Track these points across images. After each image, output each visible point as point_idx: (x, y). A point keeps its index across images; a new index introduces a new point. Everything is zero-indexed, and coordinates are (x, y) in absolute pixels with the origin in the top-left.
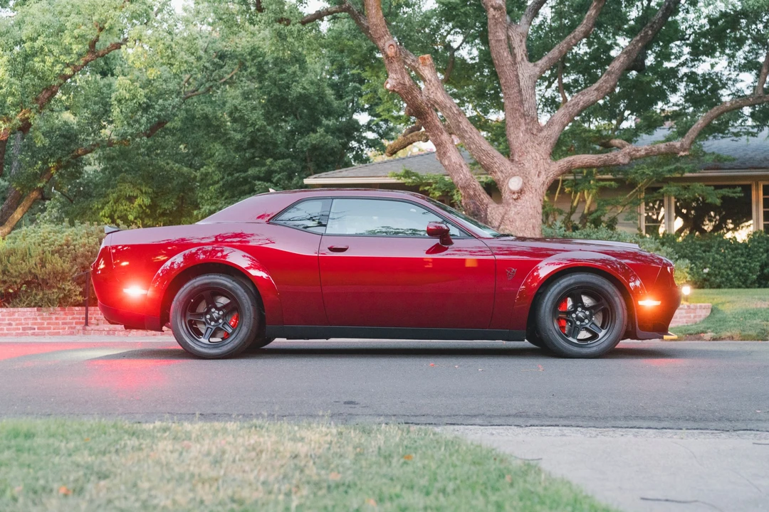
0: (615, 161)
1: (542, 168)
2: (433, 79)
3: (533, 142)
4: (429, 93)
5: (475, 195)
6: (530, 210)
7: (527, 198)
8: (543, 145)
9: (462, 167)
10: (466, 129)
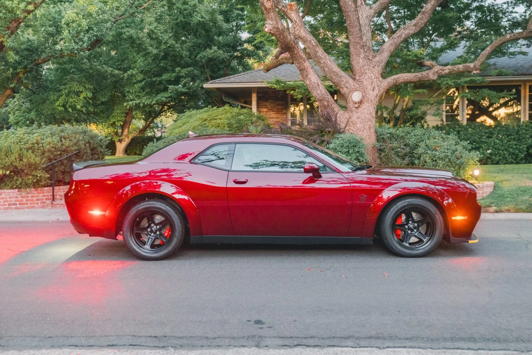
0: (427, 77)
1: (375, 85)
2: (298, 20)
3: (370, 66)
4: (295, 30)
5: (328, 105)
6: (367, 115)
7: (365, 106)
8: (376, 68)
9: (319, 85)
10: (321, 56)
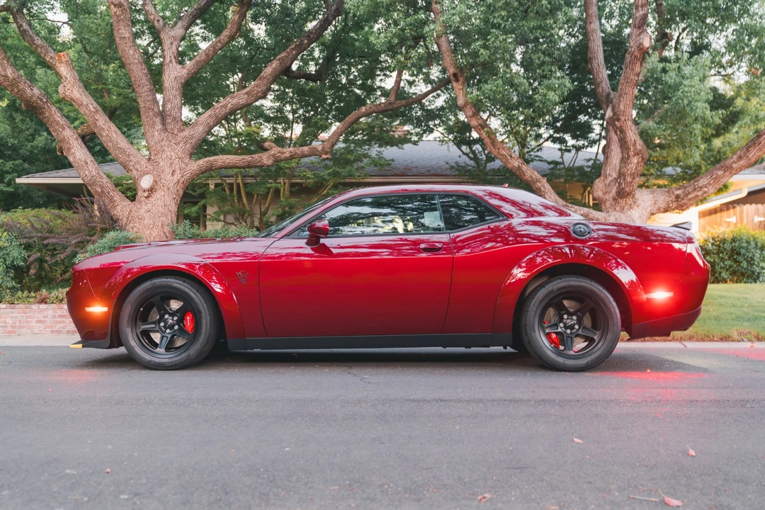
0: (260, 162)
1: (176, 167)
2: (68, 76)
3: (170, 141)
4: (64, 90)
5: (103, 192)
6: (161, 208)
7: (158, 196)
8: (181, 145)
9: (87, 163)
10: (102, 126)
